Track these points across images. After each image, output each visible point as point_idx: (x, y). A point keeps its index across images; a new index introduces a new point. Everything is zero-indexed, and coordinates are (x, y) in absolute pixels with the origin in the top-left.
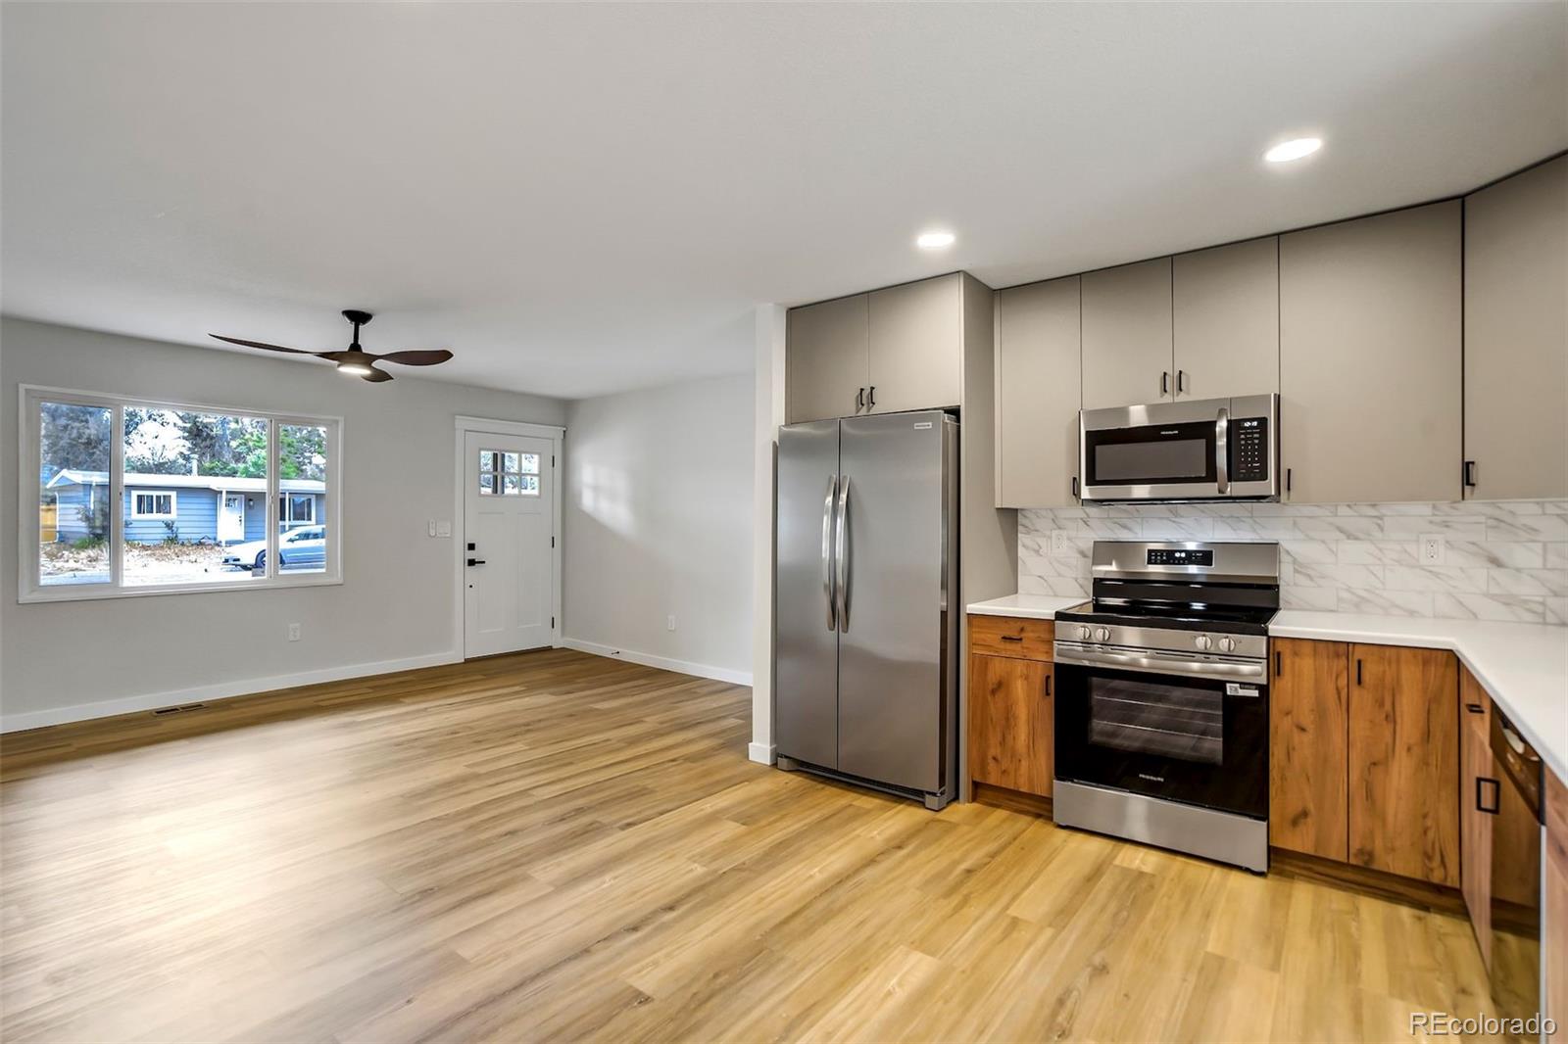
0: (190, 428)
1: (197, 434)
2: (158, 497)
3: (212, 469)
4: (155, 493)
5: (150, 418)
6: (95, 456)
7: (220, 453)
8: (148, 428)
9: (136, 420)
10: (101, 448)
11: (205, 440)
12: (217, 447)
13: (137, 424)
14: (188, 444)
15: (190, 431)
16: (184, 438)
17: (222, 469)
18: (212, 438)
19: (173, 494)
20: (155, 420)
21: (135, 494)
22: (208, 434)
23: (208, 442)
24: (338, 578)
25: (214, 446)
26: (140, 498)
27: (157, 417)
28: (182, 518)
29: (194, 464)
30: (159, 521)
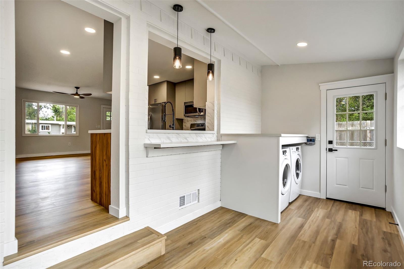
0: (54, 109)
1: (56, 111)
2: (46, 126)
3: (60, 120)
4: (46, 125)
5: (45, 107)
6: (31, 117)
7: (62, 116)
8: (44, 110)
9: (41, 108)
10: (33, 115)
11: (58, 112)
12: (61, 114)
13: (41, 109)
14: (54, 114)
15: (54, 111)
16: (53, 112)
17: (62, 120)
18: (60, 112)
19: (50, 125)
20: (46, 108)
21: (41, 125)
22: (59, 111)
23: (59, 113)
24: (78, 135)
25: (60, 114)
26: (42, 126)
27: (46, 107)
28: (52, 131)
29: (55, 118)
30: (47, 132)
